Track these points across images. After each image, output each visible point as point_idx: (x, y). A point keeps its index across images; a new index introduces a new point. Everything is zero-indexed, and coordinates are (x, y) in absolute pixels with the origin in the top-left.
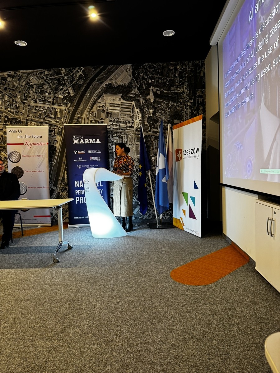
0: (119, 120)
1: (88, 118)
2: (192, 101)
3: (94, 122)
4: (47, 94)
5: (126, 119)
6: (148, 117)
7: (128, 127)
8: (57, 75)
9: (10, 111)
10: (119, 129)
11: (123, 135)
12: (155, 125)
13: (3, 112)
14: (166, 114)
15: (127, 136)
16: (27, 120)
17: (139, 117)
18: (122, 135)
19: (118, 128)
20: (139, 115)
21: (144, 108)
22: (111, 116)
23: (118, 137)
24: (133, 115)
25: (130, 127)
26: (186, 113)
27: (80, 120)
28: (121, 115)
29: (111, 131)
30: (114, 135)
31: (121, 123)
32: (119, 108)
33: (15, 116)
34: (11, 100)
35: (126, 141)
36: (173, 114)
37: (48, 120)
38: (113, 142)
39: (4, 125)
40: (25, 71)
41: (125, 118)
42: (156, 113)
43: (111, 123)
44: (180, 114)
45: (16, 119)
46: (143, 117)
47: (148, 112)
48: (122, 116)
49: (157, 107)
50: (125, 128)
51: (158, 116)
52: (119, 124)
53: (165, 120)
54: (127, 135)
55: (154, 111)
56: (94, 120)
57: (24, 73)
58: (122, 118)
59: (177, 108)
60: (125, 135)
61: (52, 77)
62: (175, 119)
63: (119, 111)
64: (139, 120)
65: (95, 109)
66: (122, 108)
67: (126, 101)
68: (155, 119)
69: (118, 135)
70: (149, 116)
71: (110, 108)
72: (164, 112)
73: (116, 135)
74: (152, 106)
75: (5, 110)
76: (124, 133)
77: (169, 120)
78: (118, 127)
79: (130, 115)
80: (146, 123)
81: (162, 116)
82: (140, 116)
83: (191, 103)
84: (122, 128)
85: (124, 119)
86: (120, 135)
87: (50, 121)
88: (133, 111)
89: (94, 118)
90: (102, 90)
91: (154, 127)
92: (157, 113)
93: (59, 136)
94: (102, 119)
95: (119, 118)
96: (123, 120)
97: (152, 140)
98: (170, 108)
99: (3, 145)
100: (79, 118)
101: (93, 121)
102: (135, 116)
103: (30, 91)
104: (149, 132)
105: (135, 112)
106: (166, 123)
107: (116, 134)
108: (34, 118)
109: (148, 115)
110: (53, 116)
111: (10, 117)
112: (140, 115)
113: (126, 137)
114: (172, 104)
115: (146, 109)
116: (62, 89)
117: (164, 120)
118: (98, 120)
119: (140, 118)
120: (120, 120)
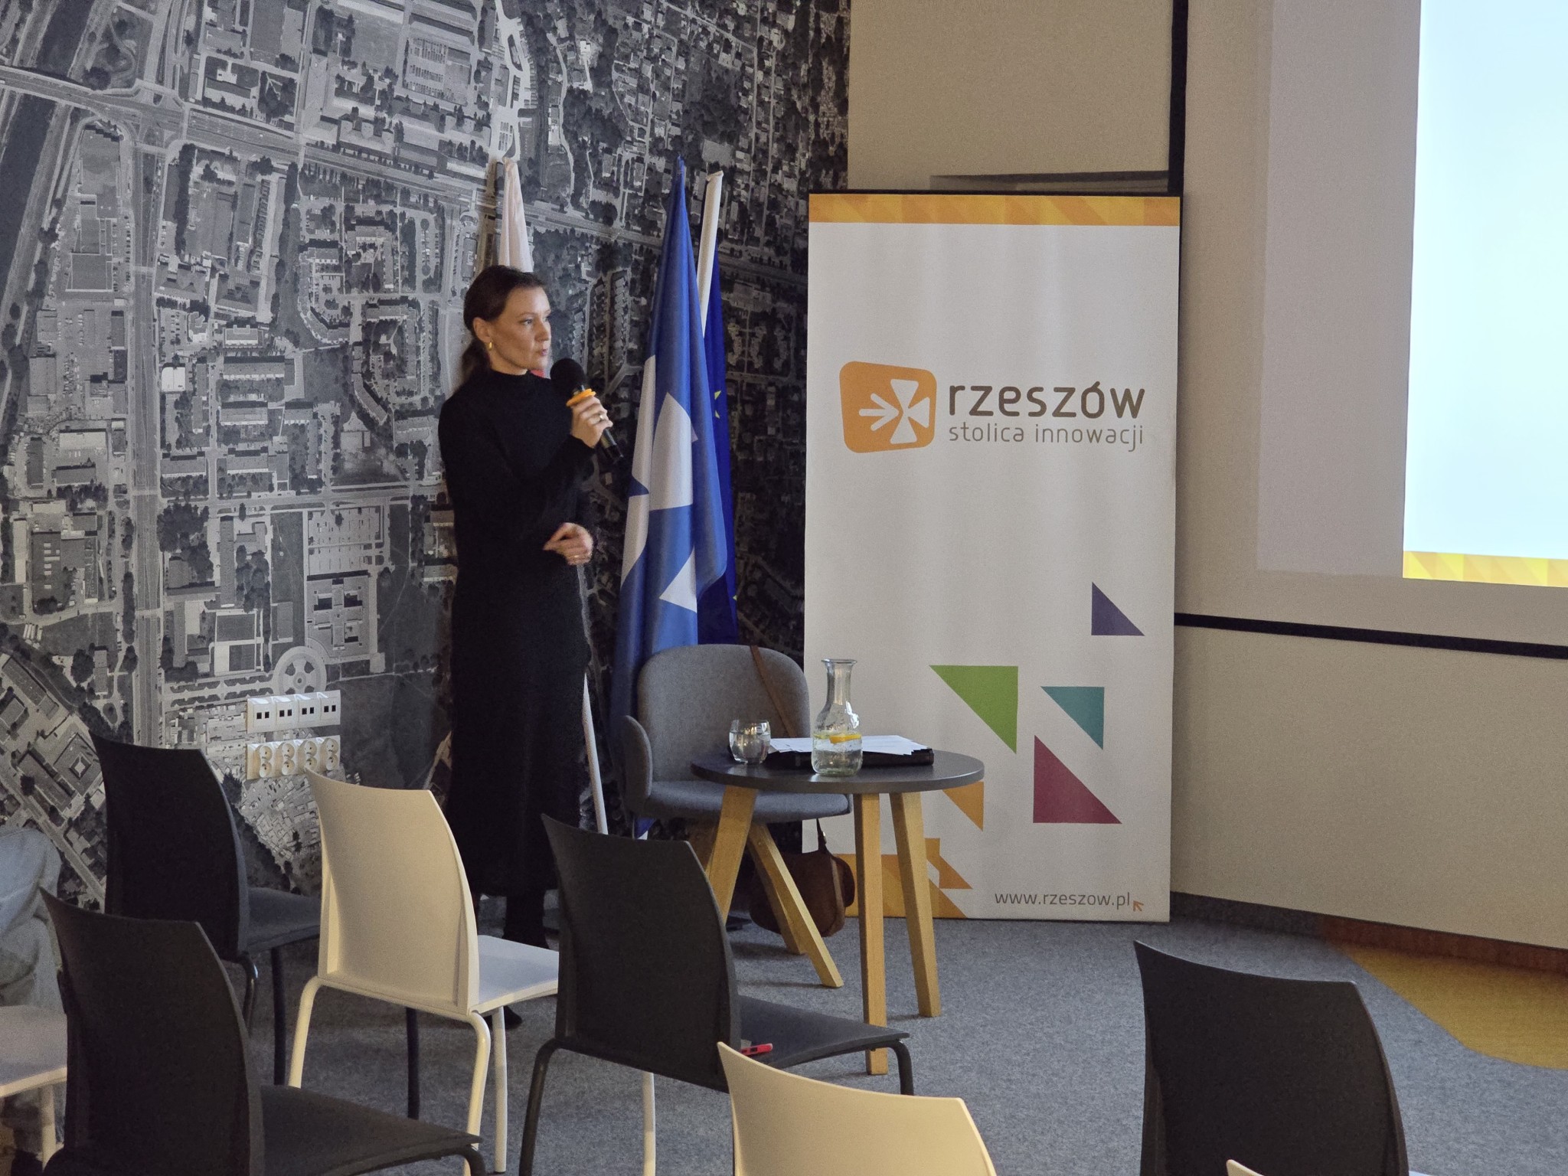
0: (399, 91)
1: (191, 40)
3: (233, 79)
5: (439, 86)
6: (570, 91)
7: (450, 153)
10: (397, 162)
11: (416, 215)
12: (607, 159)
14: (666, 87)
15: (442, 227)
17: (516, 81)
18: (410, 213)
19: (388, 150)
20: (519, 67)
21: (548, 17)
22: (346, 50)
23: (387, 227)
24: (485, 65)
25: (461, 153)
26: (761, 103)
27: (131, 44)
28: (412, 46)
29: (344, 176)
30: (360, 210)
31: (407, 112)
35: (434, 262)
36: (698, 97)
38: (349, 262)
41: (436, 77)
42: (615, 75)
43: (347, 105)
44: (733, 101)
46: (542, 84)
47: (571, 57)
48: (418, 61)
49: (618, 25)
50: (433, 161)
51: (622, 96)
52: (395, 121)
53: (659, 131)
54: (440, 211)
55: (601, 56)
56: (230, 61)
58: (417, 71)
59: (717, 56)
60: (431, 218)
62: (709, 128)
63: (398, 16)
64: (519, 104)
68: (606, 112)
69: (385, 209)
70: (575, 85)
72: (657, 74)
74: (592, 17)
76: (426, 197)
77: (676, 131)
78: (386, 144)
79: (465, 55)
80: (556, 137)
81: (640, 96)
82: (526, 75)
83: (785, 32)
84: (414, 156)
85: (430, 83)
86: (398, 210)
88: (485, 35)
89: (235, 44)
91: (597, 173)
92: (619, 69)
94: (285, 61)
95: (398, 70)
96: (423, 89)
97: (585, 268)
98: (684, 51)
100: (123, 25)
101: (224, 65)
102: (496, 73)
104: (570, 210)
105: (497, 39)
106: (660, 154)
107: (371, 202)
109: (570, 80)
112: (526, 65)
113: (433, 229)
114: (694, 21)
115: (561, 26)
117: (652, 129)
118: (261, 66)
119: (526, 94)
120: (405, 85)
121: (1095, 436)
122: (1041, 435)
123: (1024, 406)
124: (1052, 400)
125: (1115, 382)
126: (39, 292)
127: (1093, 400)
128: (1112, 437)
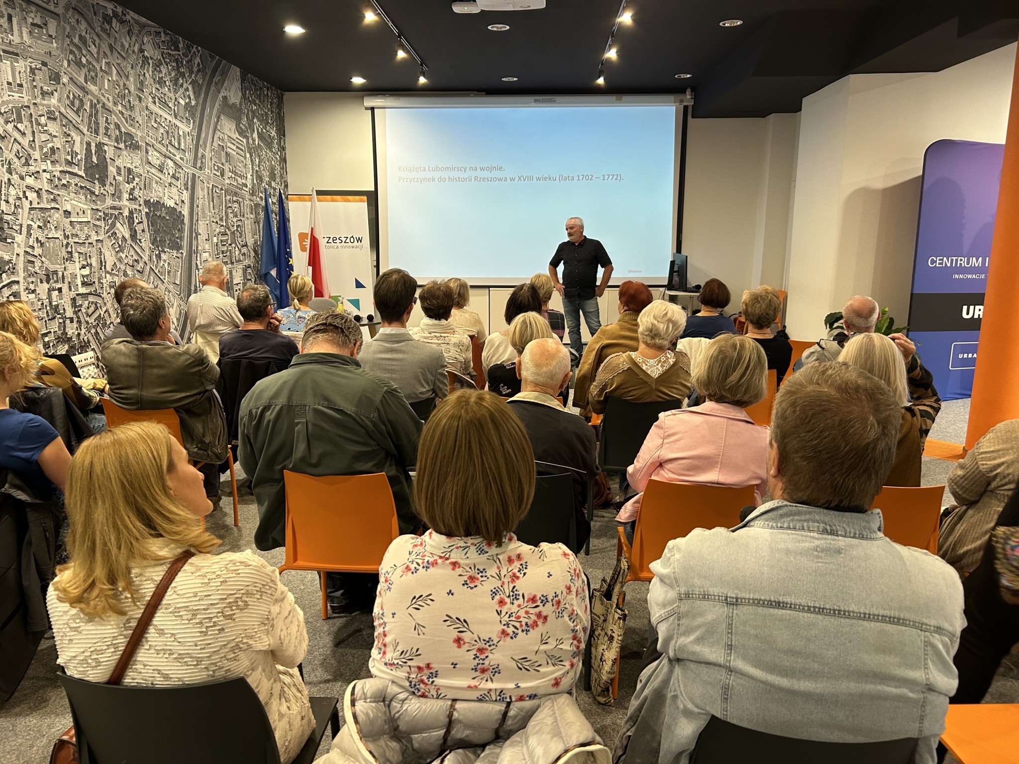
1: (211, 159)
2: (279, 153)
3: (217, 168)
4: (167, 89)
7: (243, 185)
8: (175, 50)
9: (122, 114)
10: (237, 187)
11: (241, 200)
12: (261, 186)
13: (111, 112)
14: (266, 169)
16: (147, 144)
17: (250, 168)
19: (236, 185)
21: (252, 153)
22: (229, 161)
24: (246, 165)
26: (277, 172)
27: (204, 160)
28: (237, 160)
29: (231, 191)
31: (238, 176)
32: (234, 148)
33: (130, 128)
34: (121, 84)
36: (270, 171)
37: (172, 151)
39: (115, 147)
40: (136, 16)
41: (240, 167)
43: (231, 174)
44: (274, 172)
45: (130, 136)
46: (253, 169)
47: (255, 162)
50: (241, 187)
52: (236, 178)
54: (243, 199)
55: (259, 162)
57: (137, 22)
58: (238, 166)
59: (272, 162)
61: (170, 52)
63: (235, 153)
65: (215, 144)
66: (237, 147)
67: (240, 136)
68: (260, 175)
70: (256, 169)
71: (229, 144)
72: (265, 166)
73: (235, 199)
75: (115, 108)
76: (241, 196)
77: (268, 179)
78: (236, 183)
79: (243, 162)
81: (264, 171)
82: (250, 166)
83: (279, 157)
84: (239, 186)
85: (240, 169)
87: (174, 155)
88: (245, 158)
89: (216, 160)
90: (219, 105)
93: (185, 191)
94: (223, 164)
95: (236, 166)
98: (268, 161)
99: (118, 203)
101: (215, 165)
103: (145, 71)
105: (247, 158)
108: (155, 142)
109: (256, 167)
110: (176, 145)
111: (123, 130)
112: (251, 164)
113: (243, 203)
114: (269, 153)
115: (254, 155)
116: (182, 86)
118: (220, 165)
119: (251, 171)
120: (237, 169)
121: (353, 247)
122: (342, 247)
123: (338, 241)
124: (344, 240)
125: (356, 236)
126: (198, 220)
127: (352, 239)
128: (357, 247)
